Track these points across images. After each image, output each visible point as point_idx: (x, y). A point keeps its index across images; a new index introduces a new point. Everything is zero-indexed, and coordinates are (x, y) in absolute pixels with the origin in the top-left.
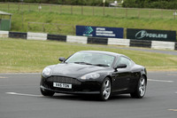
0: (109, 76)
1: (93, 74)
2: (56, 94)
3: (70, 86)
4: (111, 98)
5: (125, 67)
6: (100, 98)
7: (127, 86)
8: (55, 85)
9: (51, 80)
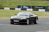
0: (28, 18)
2: (14, 23)
4: (29, 24)
5: (32, 16)
7: (33, 21)
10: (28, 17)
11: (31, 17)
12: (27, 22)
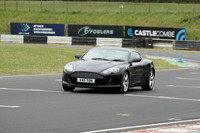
0: (127, 70)
1: (114, 69)
3: (94, 81)
5: (139, 61)
6: (120, 91)
8: (78, 80)
9: (74, 76)
11: (134, 64)
12: (124, 84)
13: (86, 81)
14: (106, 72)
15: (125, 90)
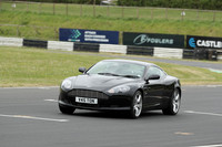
0: (140, 89)
3: (96, 101)
9: (72, 94)
10: (141, 84)
11: (151, 82)
12: (136, 107)
13: (87, 101)
14: (111, 91)
15: (137, 115)
